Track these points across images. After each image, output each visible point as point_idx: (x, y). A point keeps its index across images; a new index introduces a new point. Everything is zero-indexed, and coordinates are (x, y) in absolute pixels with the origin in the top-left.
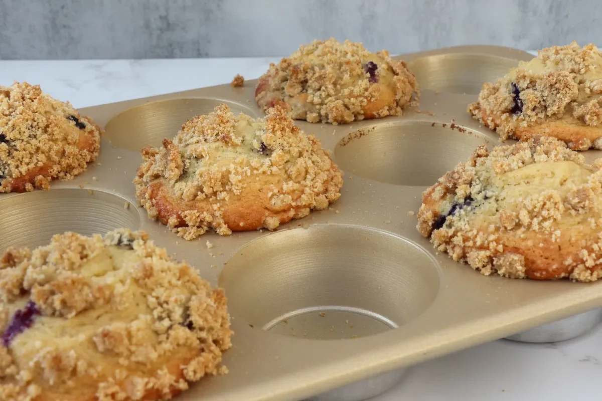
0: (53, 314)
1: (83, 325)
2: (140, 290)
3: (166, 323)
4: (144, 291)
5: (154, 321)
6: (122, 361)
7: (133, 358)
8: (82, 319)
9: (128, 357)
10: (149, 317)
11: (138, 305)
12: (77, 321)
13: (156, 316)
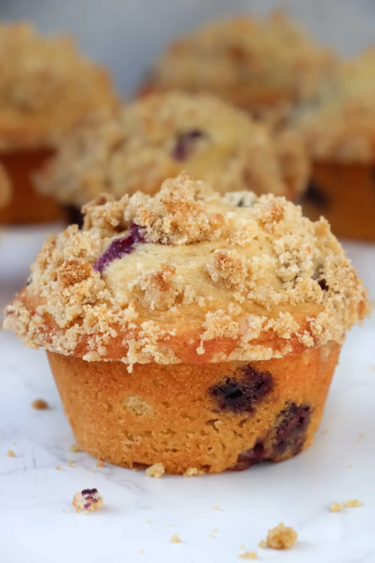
0: (160, 242)
1: (194, 255)
2: (265, 234)
3: (294, 269)
4: (271, 237)
5: (279, 265)
6: (237, 296)
7: (251, 295)
8: (193, 249)
9: (245, 294)
10: (274, 261)
11: (261, 248)
12: (188, 249)
13: (282, 262)
